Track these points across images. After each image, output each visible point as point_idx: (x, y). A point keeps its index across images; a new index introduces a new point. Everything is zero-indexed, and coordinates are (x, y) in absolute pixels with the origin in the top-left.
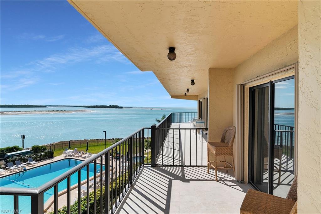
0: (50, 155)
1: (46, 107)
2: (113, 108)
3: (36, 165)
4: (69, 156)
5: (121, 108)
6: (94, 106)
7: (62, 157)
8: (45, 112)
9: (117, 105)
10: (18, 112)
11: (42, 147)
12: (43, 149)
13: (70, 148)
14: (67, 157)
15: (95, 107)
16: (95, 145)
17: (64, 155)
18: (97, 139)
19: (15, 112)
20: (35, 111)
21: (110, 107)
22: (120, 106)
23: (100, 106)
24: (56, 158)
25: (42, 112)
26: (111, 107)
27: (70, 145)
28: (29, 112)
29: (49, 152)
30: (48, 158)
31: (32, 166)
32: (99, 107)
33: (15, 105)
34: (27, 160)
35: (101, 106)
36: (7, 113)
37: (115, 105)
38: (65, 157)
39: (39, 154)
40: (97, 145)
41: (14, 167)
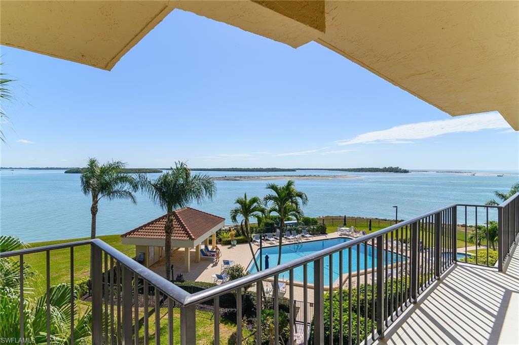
0: (322, 231)
2: (390, 172)
3: (311, 239)
4: (344, 235)
5: (406, 171)
6: (359, 169)
7: (336, 235)
8: (295, 178)
9: (398, 168)
10: (268, 176)
11: (313, 219)
12: (314, 222)
13: (345, 224)
14: (343, 236)
15: (359, 171)
16: (376, 226)
17: (339, 233)
18: (377, 219)
19: (265, 177)
22: (403, 168)
23: (367, 169)
24: (330, 236)
25: (292, 178)
26: (387, 171)
27: (345, 221)
28: (279, 177)
29: (321, 226)
30: (321, 233)
31: (308, 239)
32: (366, 171)
33: (262, 169)
34: (301, 232)
36: (258, 178)
37: (394, 166)
38: (340, 235)
39: (312, 227)
40: (379, 227)
41: (291, 237)
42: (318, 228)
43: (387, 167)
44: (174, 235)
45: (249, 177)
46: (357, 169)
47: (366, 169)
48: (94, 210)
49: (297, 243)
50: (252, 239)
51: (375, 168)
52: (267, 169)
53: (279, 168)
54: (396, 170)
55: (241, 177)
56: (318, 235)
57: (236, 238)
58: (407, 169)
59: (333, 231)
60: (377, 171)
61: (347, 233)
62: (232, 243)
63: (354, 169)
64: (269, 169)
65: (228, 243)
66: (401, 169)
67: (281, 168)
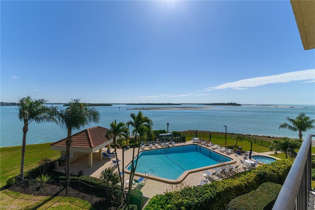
2: (231, 105)
3: (175, 145)
4: (196, 142)
5: (239, 105)
7: (191, 142)
12: (179, 134)
13: (196, 136)
15: (214, 105)
16: (216, 137)
17: (193, 141)
18: (218, 132)
19: (164, 108)
20: (174, 107)
21: (228, 104)
22: (238, 103)
24: (188, 143)
25: (177, 108)
27: (196, 134)
29: (182, 137)
30: (182, 141)
31: (173, 145)
32: (218, 105)
34: (170, 140)
37: (233, 102)
38: (193, 143)
39: (177, 138)
40: (218, 137)
41: (163, 144)
45: (155, 108)
46: (213, 104)
47: (218, 103)
48: (25, 130)
49: (165, 148)
51: (223, 103)
54: (234, 104)
55: (151, 108)
56: (180, 142)
57: (130, 144)
59: (189, 140)
60: (224, 105)
63: (212, 104)
66: (237, 104)
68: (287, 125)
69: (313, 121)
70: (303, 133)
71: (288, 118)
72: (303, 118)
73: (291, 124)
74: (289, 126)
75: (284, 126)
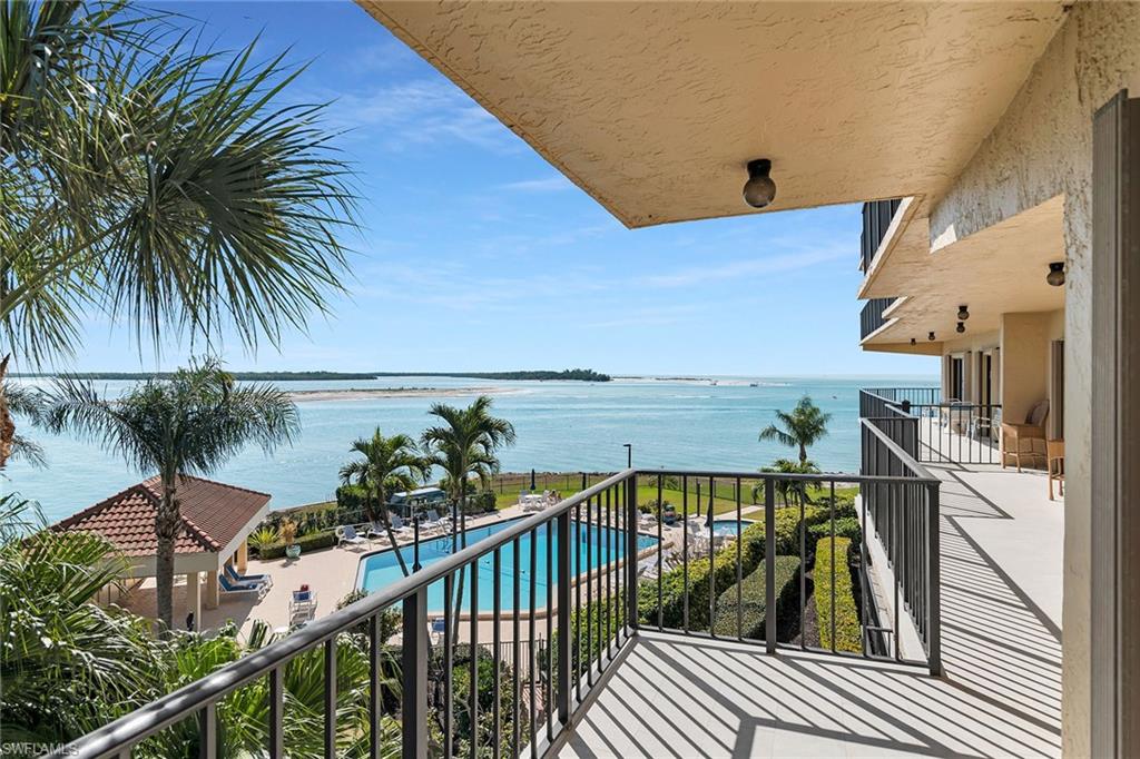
0: (489, 505)
1: (372, 378)
2: (576, 379)
4: (532, 509)
5: (605, 378)
7: (516, 511)
8: (380, 394)
9: (590, 371)
10: (312, 392)
14: (530, 512)
15: (517, 379)
17: (523, 506)
19: (304, 393)
20: (352, 390)
21: (566, 376)
22: (598, 371)
24: (505, 514)
25: (371, 395)
26: (570, 378)
27: (533, 482)
28: (339, 395)
29: (485, 496)
30: (488, 510)
32: (530, 379)
33: (290, 373)
34: (446, 511)
35: (537, 373)
38: (525, 511)
41: (427, 525)
42: (479, 500)
43: (570, 371)
44: (180, 542)
46: (513, 373)
47: (529, 373)
49: (444, 536)
50: (337, 539)
51: (549, 373)
52: (302, 374)
53: (334, 371)
54: (588, 376)
56: (481, 514)
57: (299, 540)
58: (606, 373)
59: (509, 504)
60: (552, 378)
61: (538, 505)
62: (288, 552)
64: (308, 373)
65: (278, 554)
66: (595, 374)
67: (339, 372)
68: (775, 430)
69: (827, 416)
70: (807, 449)
71: (778, 411)
72: (808, 410)
73: (783, 428)
74: (781, 434)
75: (769, 433)
